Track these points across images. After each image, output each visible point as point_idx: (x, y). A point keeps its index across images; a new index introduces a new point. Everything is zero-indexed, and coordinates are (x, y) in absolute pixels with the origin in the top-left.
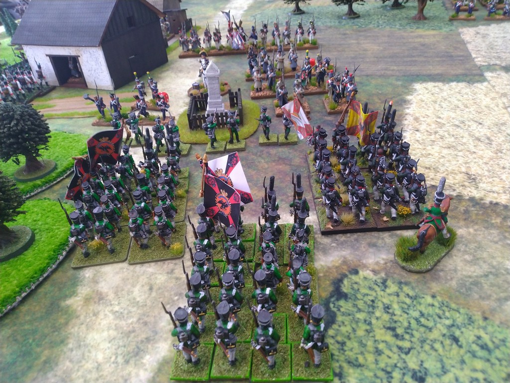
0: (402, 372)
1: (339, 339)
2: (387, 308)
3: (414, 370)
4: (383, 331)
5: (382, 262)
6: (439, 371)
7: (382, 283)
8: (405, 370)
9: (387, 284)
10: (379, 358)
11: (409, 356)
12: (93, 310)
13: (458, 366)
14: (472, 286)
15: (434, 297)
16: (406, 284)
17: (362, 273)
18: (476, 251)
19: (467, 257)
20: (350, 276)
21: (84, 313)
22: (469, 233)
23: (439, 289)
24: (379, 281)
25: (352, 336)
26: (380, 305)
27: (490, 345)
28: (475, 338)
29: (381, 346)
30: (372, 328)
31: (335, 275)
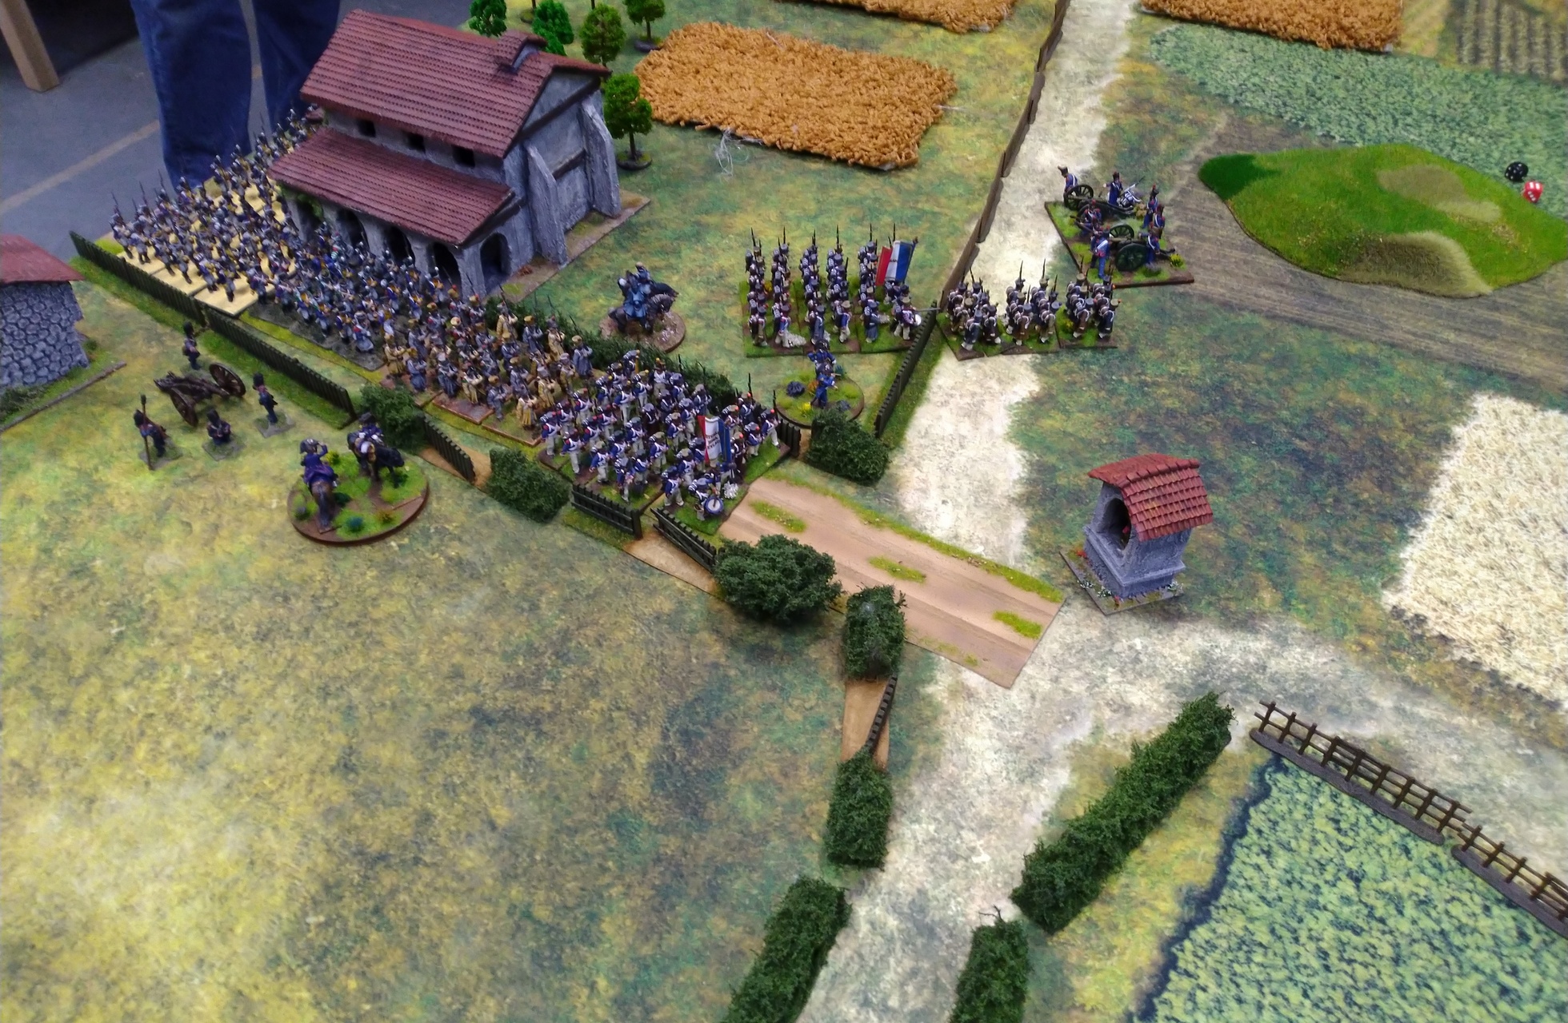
0: (1337, 868)
1: (1272, 817)
3: (1351, 869)
4: (1324, 821)
6: (1379, 877)
8: (1341, 867)
10: (1315, 848)
11: (1349, 854)
12: (964, 708)
13: (1402, 877)
18: (1469, 753)
19: (1455, 757)
21: (955, 711)
25: (1287, 816)
29: (1319, 836)
30: (1312, 814)
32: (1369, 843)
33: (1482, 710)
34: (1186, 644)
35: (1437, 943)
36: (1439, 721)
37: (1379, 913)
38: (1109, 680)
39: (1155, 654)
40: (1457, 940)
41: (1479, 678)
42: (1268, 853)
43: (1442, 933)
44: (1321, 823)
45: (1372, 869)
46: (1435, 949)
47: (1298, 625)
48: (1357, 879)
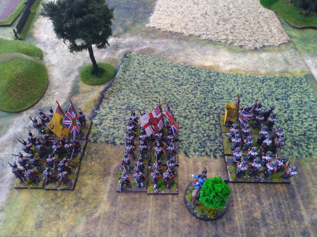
7: (138, 55)
11: (142, 68)
16: (144, 54)
17: (133, 53)
20: (129, 54)
25: (128, 65)
30: (134, 64)
32: (146, 65)
33: (168, 38)
36: (159, 42)
37: (149, 76)
41: (167, 33)
42: (124, 72)
46: (161, 78)
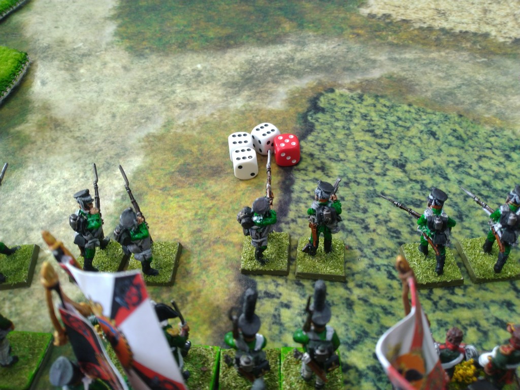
0: (382, 162)
1: (319, 142)
2: (364, 117)
3: (394, 159)
4: (362, 133)
5: (358, 82)
6: (419, 159)
7: (359, 98)
8: (386, 160)
9: (363, 98)
10: (360, 153)
11: (389, 150)
12: (50, 136)
13: (436, 153)
14: (446, 96)
15: (410, 105)
16: (382, 97)
17: (337, 91)
18: (448, 70)
20: (326, 94)
21: (41, 139)
22: (441, 56)
23: (414, 99)
24: (355, 96)
25: (332, 139)
26: (358, 115)
27: (465, 137)
28: (451, 131)
29: (361, 145)
30: (351, 132)
31: (311, 94)
33: (445, 47)
34: (235, 59)
35: (485, 193)
37: (430, 184)
38: (178, 91)
39: (213, 68)
40: (498, 185)
41: (435, 33)
42: (323, 168)
43: (485, 183)
44: (359, 136)
45: (411, 154)
47: (311, 34)
48: (401, 165)
